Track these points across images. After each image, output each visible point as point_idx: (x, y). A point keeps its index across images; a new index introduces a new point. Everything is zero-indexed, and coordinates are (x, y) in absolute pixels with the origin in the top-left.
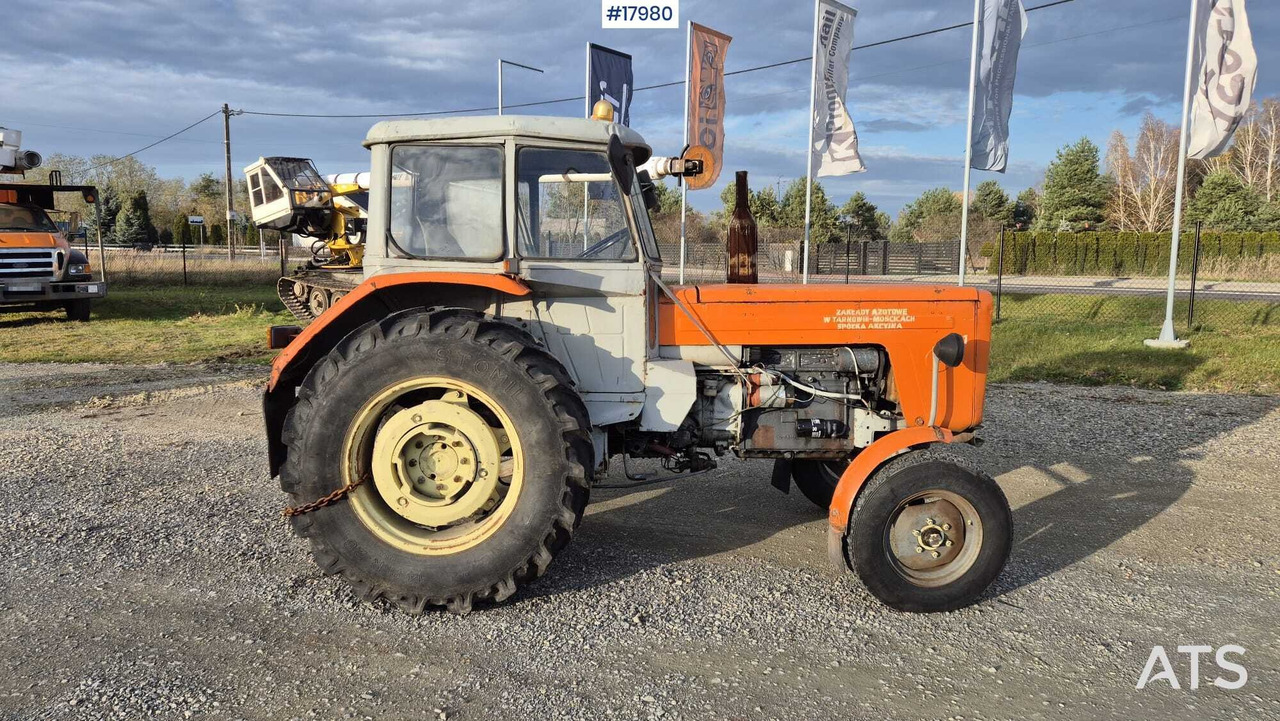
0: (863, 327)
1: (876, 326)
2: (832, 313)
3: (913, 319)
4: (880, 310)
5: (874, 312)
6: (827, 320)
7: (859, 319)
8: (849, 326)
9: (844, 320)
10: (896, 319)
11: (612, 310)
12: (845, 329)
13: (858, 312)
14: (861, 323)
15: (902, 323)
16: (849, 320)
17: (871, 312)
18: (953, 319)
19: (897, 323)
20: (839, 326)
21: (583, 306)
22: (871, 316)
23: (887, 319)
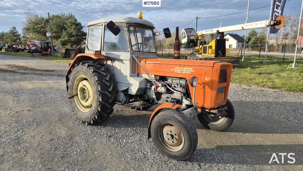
0: (181, 72)
1: (184, 73)
2: (173, 68)
3: (194, 71)
4: (186, 68)
5: (184, 68)
6: (172, 70)
7: (180, 70)
8: (178, 72)
9: (176, 70)
10: (189, 71)
11: (124, 63)
12: (176, 73)
13: (180, 68)
14: (180, 71)
15: (191, 72)
16: (177, 70)
17: (183, 68)
18: (205, 72)
19: (190, 72)
20: (175, 72)
21: (119, 62)
22: (183, 69)
23: (187, 71)
